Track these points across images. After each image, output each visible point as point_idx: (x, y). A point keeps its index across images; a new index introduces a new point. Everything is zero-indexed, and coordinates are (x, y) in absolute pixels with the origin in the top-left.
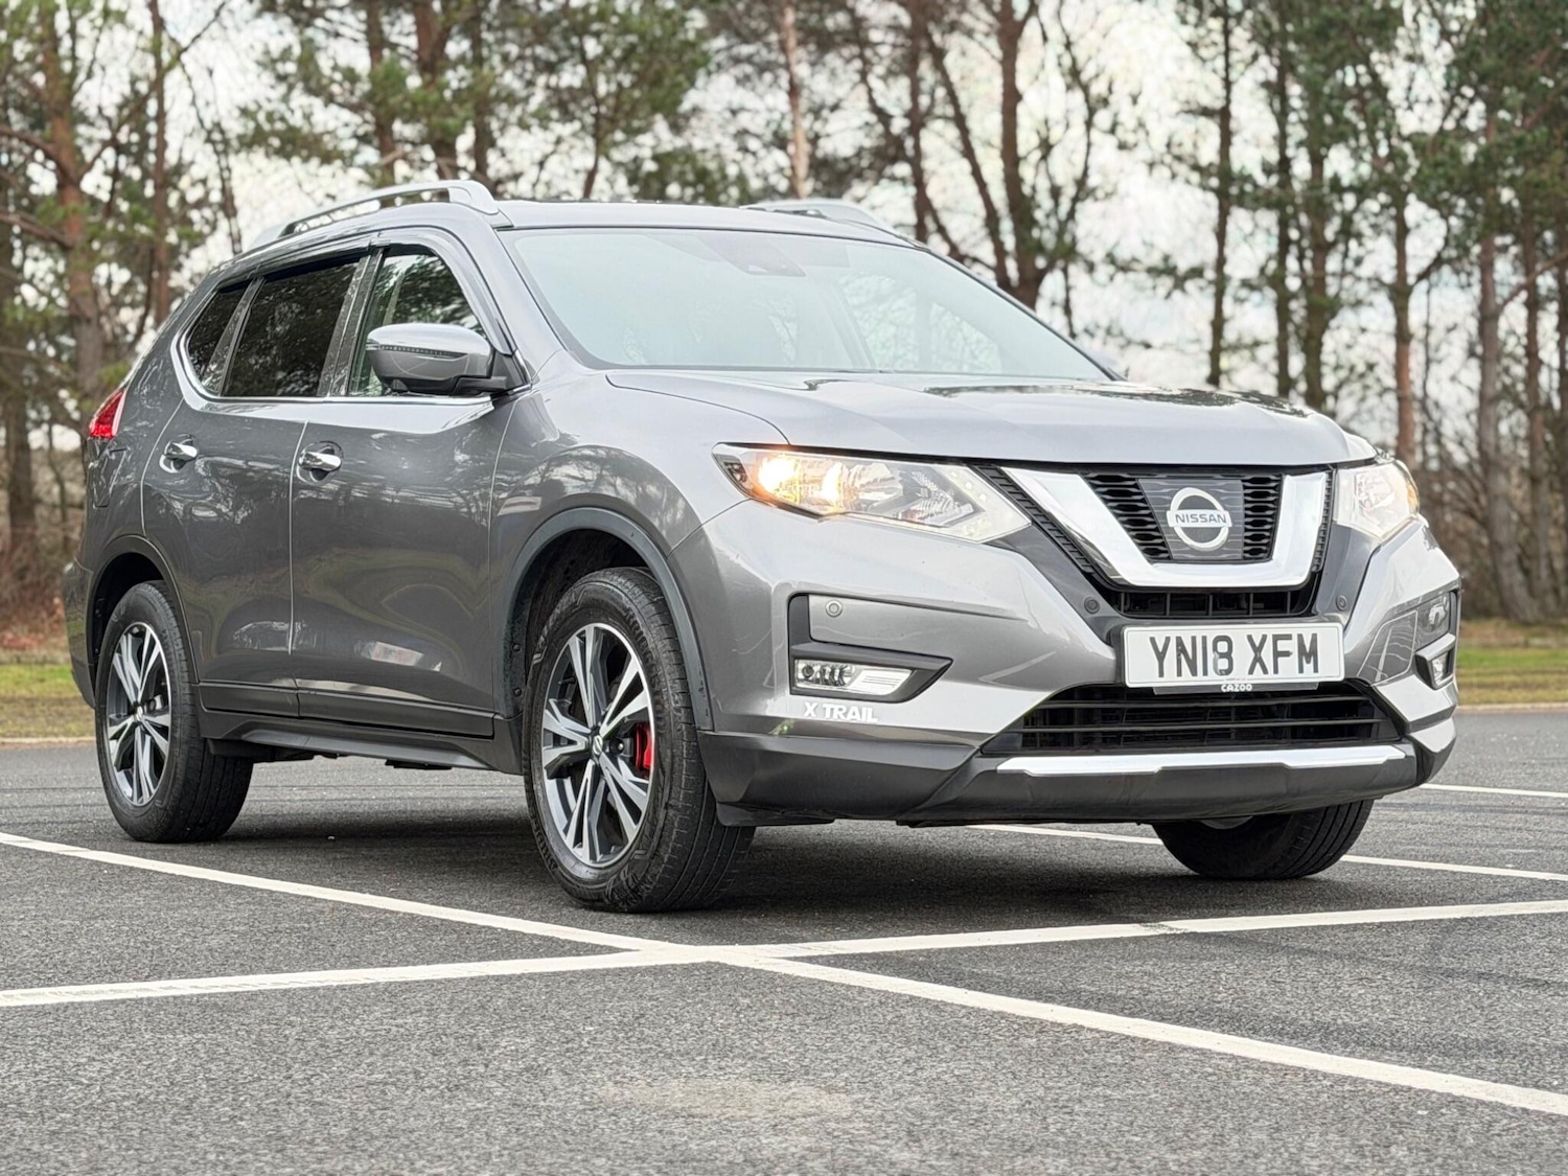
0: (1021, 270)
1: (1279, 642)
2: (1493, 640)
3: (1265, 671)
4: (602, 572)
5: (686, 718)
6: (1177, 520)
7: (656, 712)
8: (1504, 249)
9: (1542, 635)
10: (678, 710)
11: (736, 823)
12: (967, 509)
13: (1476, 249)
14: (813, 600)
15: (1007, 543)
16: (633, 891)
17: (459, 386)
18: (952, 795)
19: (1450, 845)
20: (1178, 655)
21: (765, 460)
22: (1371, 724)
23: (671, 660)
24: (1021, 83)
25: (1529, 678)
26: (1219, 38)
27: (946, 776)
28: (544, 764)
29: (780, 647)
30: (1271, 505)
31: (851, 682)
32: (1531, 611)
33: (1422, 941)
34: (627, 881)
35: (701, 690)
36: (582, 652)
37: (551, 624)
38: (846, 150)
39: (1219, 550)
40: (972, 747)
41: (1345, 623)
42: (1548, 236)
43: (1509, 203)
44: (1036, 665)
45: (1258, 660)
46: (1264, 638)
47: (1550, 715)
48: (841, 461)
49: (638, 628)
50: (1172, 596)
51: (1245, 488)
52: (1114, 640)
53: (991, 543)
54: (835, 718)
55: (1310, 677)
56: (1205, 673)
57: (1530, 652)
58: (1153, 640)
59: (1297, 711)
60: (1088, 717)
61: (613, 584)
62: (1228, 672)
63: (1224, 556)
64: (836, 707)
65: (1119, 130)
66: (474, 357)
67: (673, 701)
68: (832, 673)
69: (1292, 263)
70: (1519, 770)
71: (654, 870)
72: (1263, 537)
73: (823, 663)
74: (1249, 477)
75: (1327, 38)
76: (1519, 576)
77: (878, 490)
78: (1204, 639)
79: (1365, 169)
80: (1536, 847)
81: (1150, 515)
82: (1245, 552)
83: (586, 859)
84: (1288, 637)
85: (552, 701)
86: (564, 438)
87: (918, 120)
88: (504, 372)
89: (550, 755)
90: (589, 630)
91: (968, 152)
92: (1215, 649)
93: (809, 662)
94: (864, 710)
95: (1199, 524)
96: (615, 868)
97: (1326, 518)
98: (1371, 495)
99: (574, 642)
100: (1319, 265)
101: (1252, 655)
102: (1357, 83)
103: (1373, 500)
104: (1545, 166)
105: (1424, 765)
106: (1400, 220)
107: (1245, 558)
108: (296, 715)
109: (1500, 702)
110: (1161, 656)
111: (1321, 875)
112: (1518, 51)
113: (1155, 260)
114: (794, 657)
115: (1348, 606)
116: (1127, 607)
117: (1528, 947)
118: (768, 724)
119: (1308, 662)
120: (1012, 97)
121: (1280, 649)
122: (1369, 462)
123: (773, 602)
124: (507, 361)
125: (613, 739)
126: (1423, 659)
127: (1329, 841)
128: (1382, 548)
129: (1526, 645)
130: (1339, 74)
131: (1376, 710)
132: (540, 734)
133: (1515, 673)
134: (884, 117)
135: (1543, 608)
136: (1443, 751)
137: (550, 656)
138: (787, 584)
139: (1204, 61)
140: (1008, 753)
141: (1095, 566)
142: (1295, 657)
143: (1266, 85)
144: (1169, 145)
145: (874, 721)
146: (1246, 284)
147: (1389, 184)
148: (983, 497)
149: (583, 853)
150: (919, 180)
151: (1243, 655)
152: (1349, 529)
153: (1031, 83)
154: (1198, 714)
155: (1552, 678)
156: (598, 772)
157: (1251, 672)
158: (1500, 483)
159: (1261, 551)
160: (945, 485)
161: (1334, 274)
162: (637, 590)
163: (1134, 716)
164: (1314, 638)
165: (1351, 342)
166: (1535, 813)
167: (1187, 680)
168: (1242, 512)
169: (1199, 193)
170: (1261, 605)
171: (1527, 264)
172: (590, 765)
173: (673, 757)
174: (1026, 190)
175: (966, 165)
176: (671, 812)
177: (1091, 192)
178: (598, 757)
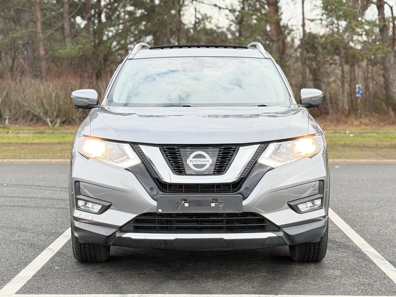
6: (191, 162)
14: (80, 182)
15: (130, 169)
17: (89, 108)
27: (108, 237)
30: (231, 156)
51: (220, 151)
53: (126, 169)
54: (84, 218)
63: (206, 173)
64: (84, 214)
72: (224, 167)
74: (222, 148)
81: (181, 160)
94: (90, 216)
95: (198, 163)
107: (214, 174)
114: (77, 199)
115: (250, 188)
126: (290, 205)
128: (274, 169)
138: (76, 178)
140: (128, 231)
145: (92, 219)
159: (221, 171)
168: (216, 159)
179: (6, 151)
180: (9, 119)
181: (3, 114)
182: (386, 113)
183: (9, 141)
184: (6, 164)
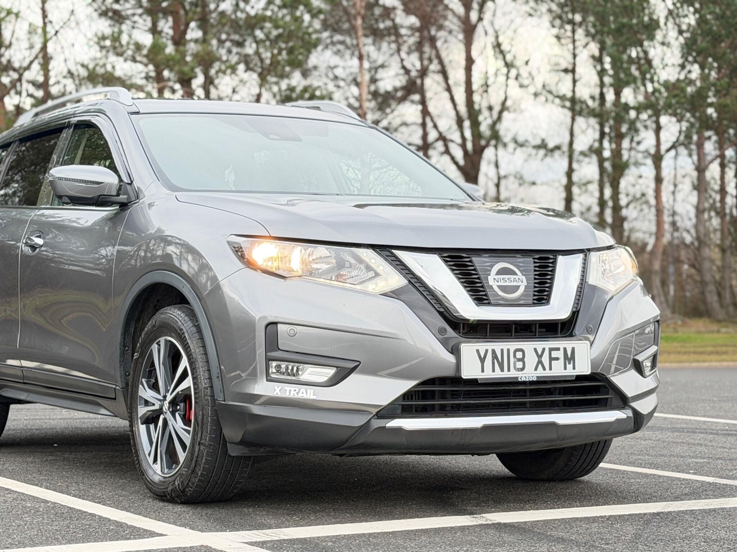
0: (474, 145)
1: (553, 352)
2: (702, 329)
3: (544, 369)
4: (169, 308)
5: (211, 393)
6: (494, 281)
7: (195, 389)
8: (709, 138)
9: (726, 327)
10: (207, 388)
11: (239, 454)
12: (371, 274)
13: (695, 138)
14: (279, 326)
15: (395, 294)
16: (182, 492)
17: (100, 201)
18: (361, 440)
19: (662, 456)
20: (493, 360)
21: (256, 244)
22: (607, 398)
23: (203, 359)
24: (474, 54)
25: (719, 349)
26: (569, 34)
27: (357, 429)
28: (139, 416)
29: (260, 351)
30: (550, 273)
31: (302, 374)
32: (721, 315)
33: (630, 529)
34: (179, 485)
35: (218, 377)
36: (158, 353)
37: (143, 336)
38: (389, 88)
39: (518, 299)
40: (371, 413)
41: (592, 340)
42: (731, 131)
43: (711, 114)
44: (412, 365)
45: (540, 362)
46: (544, 350)
47: (728, 369)
48: (301, 245)
49: (186, 340)
50: (490, 325)
51: (535, 262)
52: (455, 351)
53: (385, 295)
54: (292, 396)
55: (570, 372)
56: (509, 370)
57: (720, 335)
58: (478, 351)
59: (566, 391)
60: (443, 395)
61: (174, 314)
62: (523, 369)
63: (522, 302)
64: (293, 389)
65: (519, 78)
66: (111, 185)
67: (204, 383)
68: (292, 369)
69: (606, 144)
70: (706, 405)
71: (193, 480)
72: (545, 291)
73: (286, 363)
74: (537, 256)
75: (622, 34)
76: (716, 298)
77: (322, 263)
78: (508, 350)
79: (641, 98)
80: (709, 458)
81: (478, 278)
82: (534, 300)
83: (159, 472)
84: (558, 349)
85: (144, 380)
86: (159, 230)
87: (423, 73)
88: (126, 193)
89: (142, 410)
90: (162, 340)
91: (449, 89)
92: (515, 356)
93: (279, 363)
94: (309, 391)
95: (507, 284)
96: (173, 478)
97: (582, 280)
98: (612, 266)
99: (155, 347)
100: (619, 145)
101: (537, 359)
102: (638, 57)
103: (613, 269)
104: (728, 97)
105: (638, 421)
106: (657, 123)
107: (534, 303)
108: (22, 381)
109: (704, 361)
110: (482, 360)
111: (586, 478)
112: (716, 39)
113: (538, 142)
114: (269, 360)
115: (593, 329)
116: (465, 331)
117: (693, 536)
118: (253, 398)
119: (570, 363)
120: (470, 61)
121: (553, 356)
122: (610, 248)
123: (257, 328)
124: (128, 187)
125: (174, 403)
126: (638, 361)
127: (588, 460)
128: (615, 297)
129: (718, 332)
130: (628, 51)
131: (611, 391)
132: (137, 399)
133: (714, 346)
134: (407, 71)
135: (727, 313)
136: (649, 413)
137: (142, 355)
138: (264, 317)
139: (563, 45)
140: (393, 417)
141: (446, 308)
142: (562, 360)
143: (593, 57)
144: (544, 86)
145: (314, 397)
146: (583, 153)
147: (652, 106)
148: (381, 268)
149: (157, 467)
150: (423, 102)
151: (531, 360)
152: (595, 286)
153: (479, 56)
154: (506, 393)
155: (730, 349)
156: (165, 421)
157: (536, 369)
158: (706, 252)
159: (543, 299)
160: (360, 261)
161: (626, 149)
162: (186, 318)
163: (468, 395)
164: (573, 350)
165: (634, 183)
166: (711, 433)
167: (498, 374)
168: (532, 277)
169: (560, 109)
170: (544, 330)
171: (721, 146)
172: (162, 417)
173: (203, 415)
174: (476, 107)
175: (446, 95)
176: (202, 447)
177: (508, 109)
178: (166, 413)
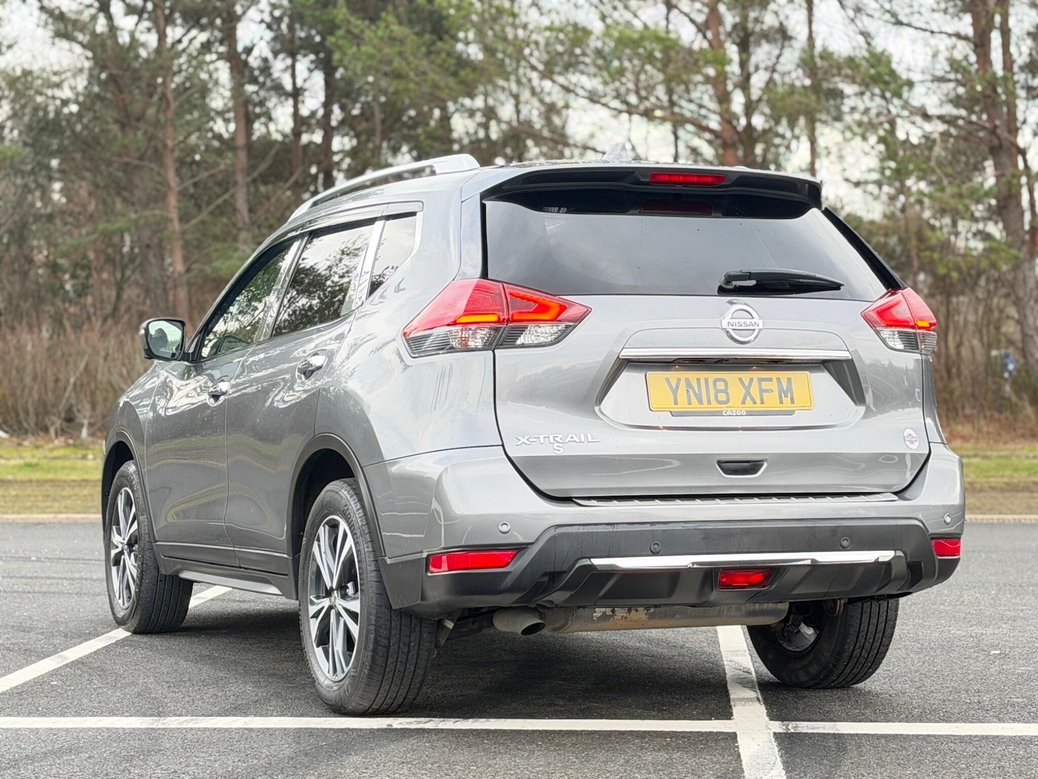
179: (70, 497)
180: (91, 425)
181: (77, 414)
182: (1014, 409)
183: (85, 477)
184: (60, 523)
